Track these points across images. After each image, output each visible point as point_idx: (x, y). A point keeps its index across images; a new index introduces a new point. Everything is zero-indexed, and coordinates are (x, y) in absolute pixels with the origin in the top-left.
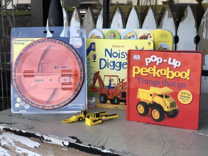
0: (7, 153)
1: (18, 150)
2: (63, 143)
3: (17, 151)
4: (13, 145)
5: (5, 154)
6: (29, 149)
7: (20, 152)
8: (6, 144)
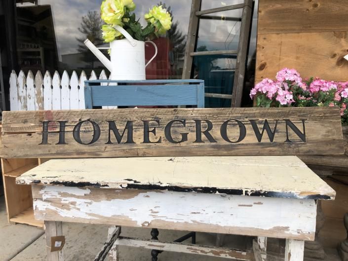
0: (50, 206)
1: (64, 200)
2: (121, 186)
3: (62, 202)
4: (59, 196)
5: (48, 207)
6: (78, 197)
7: (67, 202)
8: (49, 197)
